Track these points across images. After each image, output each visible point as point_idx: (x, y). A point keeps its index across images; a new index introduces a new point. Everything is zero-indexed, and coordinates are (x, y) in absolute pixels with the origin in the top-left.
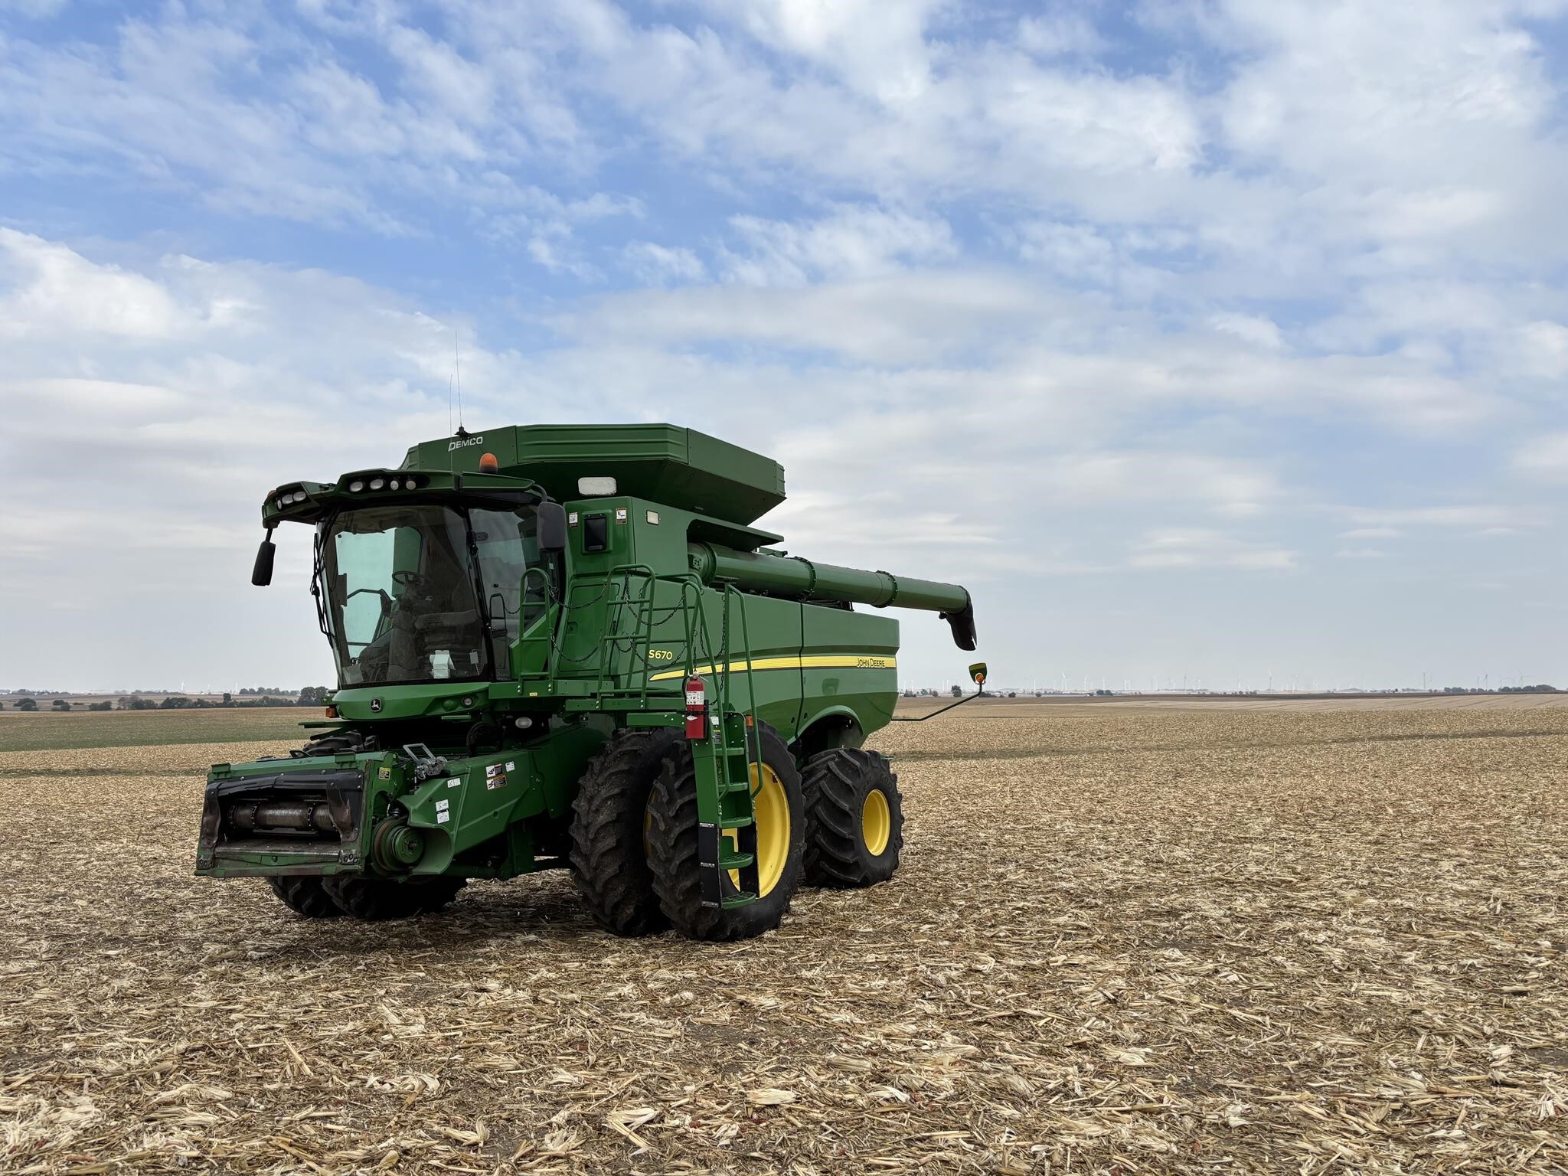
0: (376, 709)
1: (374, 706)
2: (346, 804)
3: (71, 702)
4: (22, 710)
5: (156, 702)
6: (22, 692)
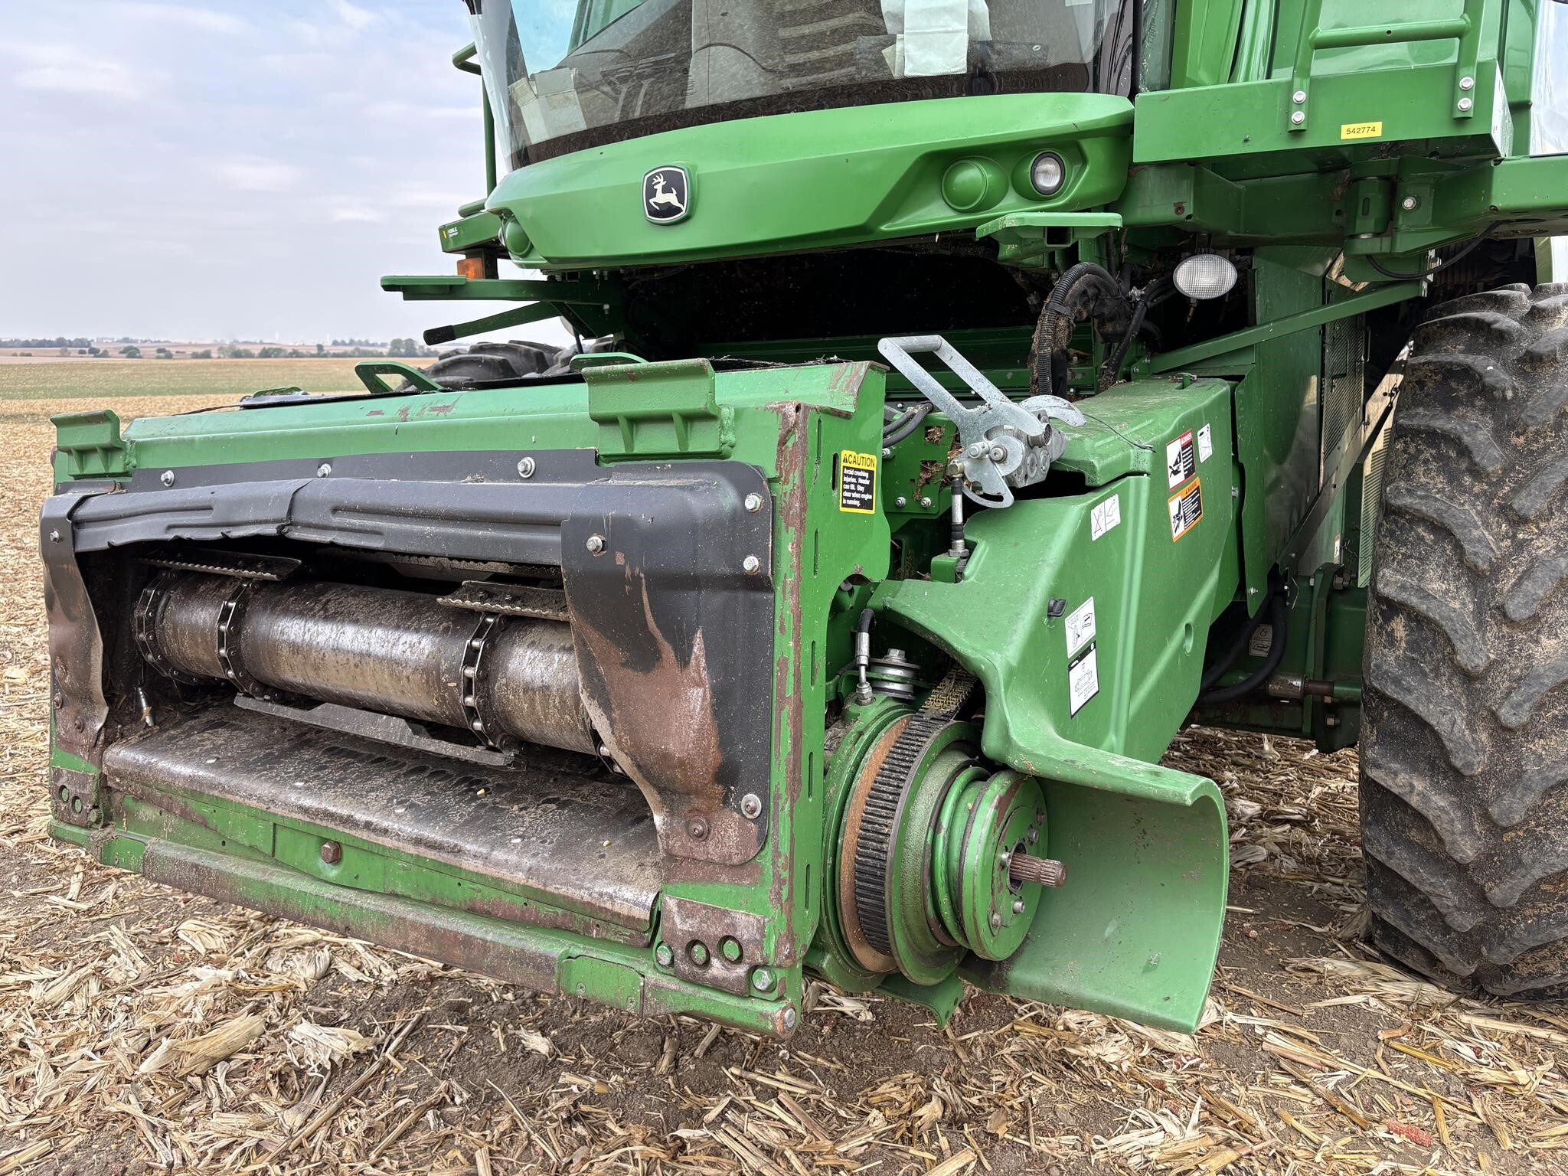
0: (668, 210)
1: (661, 198)
2: (684, 660)
3: (173, 350)
4: (128, 357)
5: (253, 352)
6: (126, 340)
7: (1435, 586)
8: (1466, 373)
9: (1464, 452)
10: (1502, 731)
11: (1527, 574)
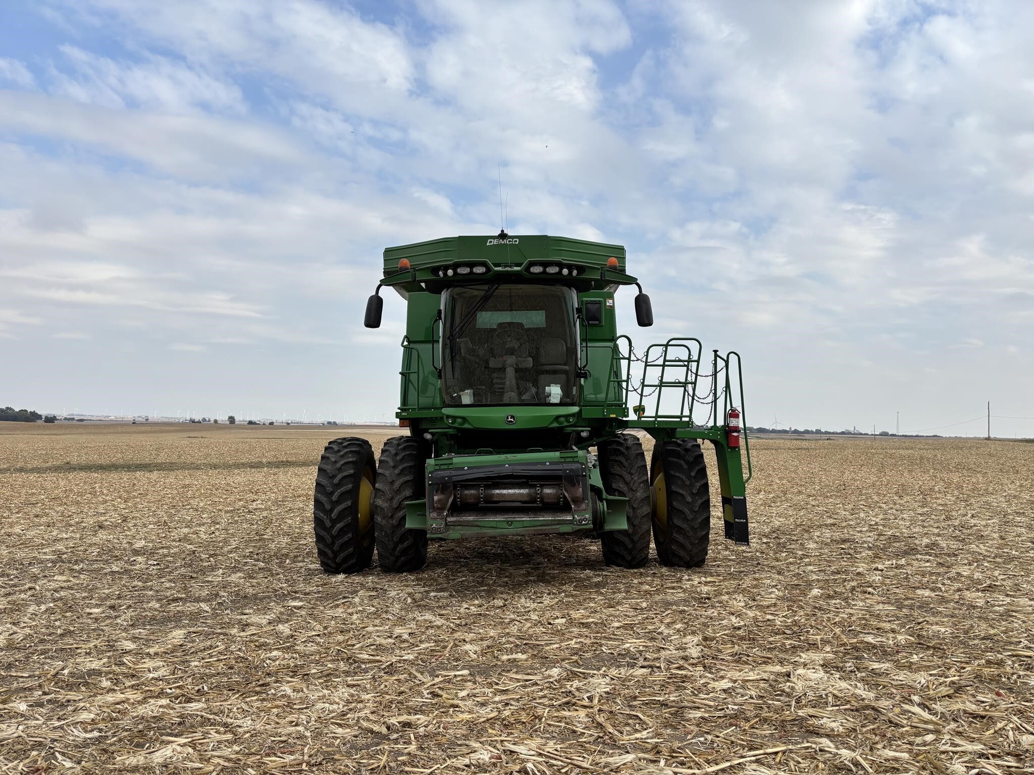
0: (511, 421)
1: (510, 419)
2: (579, 485)
7: (621, 486)
8: (619, 450)
9: (622, 463)
10: (634, 508)
11: (634, 483)
